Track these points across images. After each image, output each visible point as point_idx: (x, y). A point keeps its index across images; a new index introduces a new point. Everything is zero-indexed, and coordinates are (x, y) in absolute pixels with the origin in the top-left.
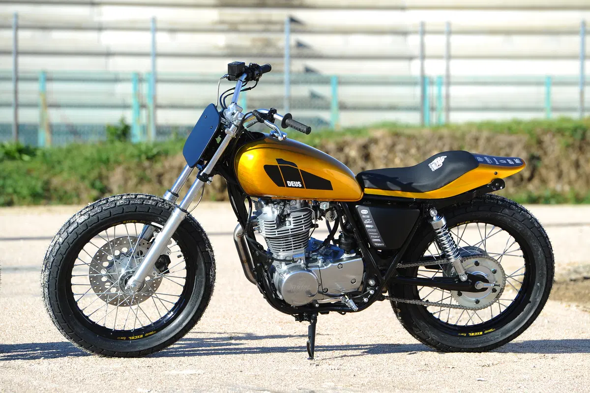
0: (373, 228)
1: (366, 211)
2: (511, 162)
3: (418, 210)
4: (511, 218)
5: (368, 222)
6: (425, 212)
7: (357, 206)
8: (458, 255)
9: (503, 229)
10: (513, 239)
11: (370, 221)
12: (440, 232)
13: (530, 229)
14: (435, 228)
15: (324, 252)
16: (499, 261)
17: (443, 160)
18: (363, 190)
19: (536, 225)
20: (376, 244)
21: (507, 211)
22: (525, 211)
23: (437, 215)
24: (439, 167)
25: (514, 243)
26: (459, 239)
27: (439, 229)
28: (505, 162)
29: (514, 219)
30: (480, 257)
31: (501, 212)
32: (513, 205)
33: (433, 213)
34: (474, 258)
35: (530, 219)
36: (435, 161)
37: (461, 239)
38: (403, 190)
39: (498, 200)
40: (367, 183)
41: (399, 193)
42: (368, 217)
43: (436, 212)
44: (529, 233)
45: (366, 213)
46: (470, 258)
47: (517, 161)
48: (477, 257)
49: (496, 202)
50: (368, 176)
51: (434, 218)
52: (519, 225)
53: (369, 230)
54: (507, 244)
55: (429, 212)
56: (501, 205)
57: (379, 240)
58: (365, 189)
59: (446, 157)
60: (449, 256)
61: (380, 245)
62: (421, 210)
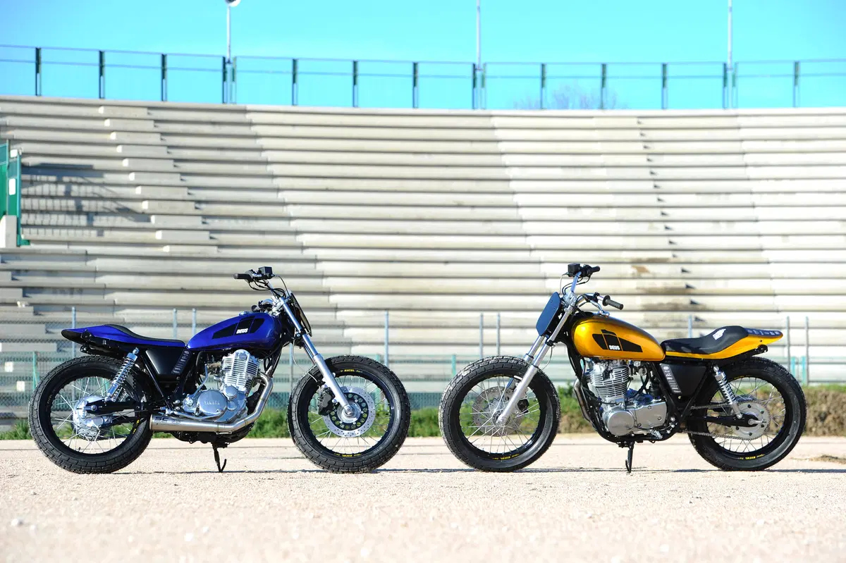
0: (672, 380)
1: (668, 367)
2: (772, 334)
3: (705, 367)
5: (669, 376)
6: (710, 369)
7: (660, 364)
12: (721, 383)
14: (718, 380)
15: (638, 398)
17: (722, 332)
18: (665, 353)
20: (675, 391)
23: (719, 371)
24: (719, 337)
25: (777, 392)
26: (736, 389)
27: (721, 381)
30: (752, 402)
33: (716, 369)
34: (747, 403)
36: (717, 333)
37: (738, 389)
38: (692, 353)
40: (668, 348)
41: (690, 355)
42: (669, 371)
43: (718, 369)
45: (667, 369)
46: (744, 403)
47: (777, 333)
48: (749, 402)
49: (762, 362)
51: (717, 373)
52: (779, 379)
53: (669, 381)
55: (713, 368)
57: (677, 388)
58: (667, 352)
59: (724, 331)
62: (707, 367)
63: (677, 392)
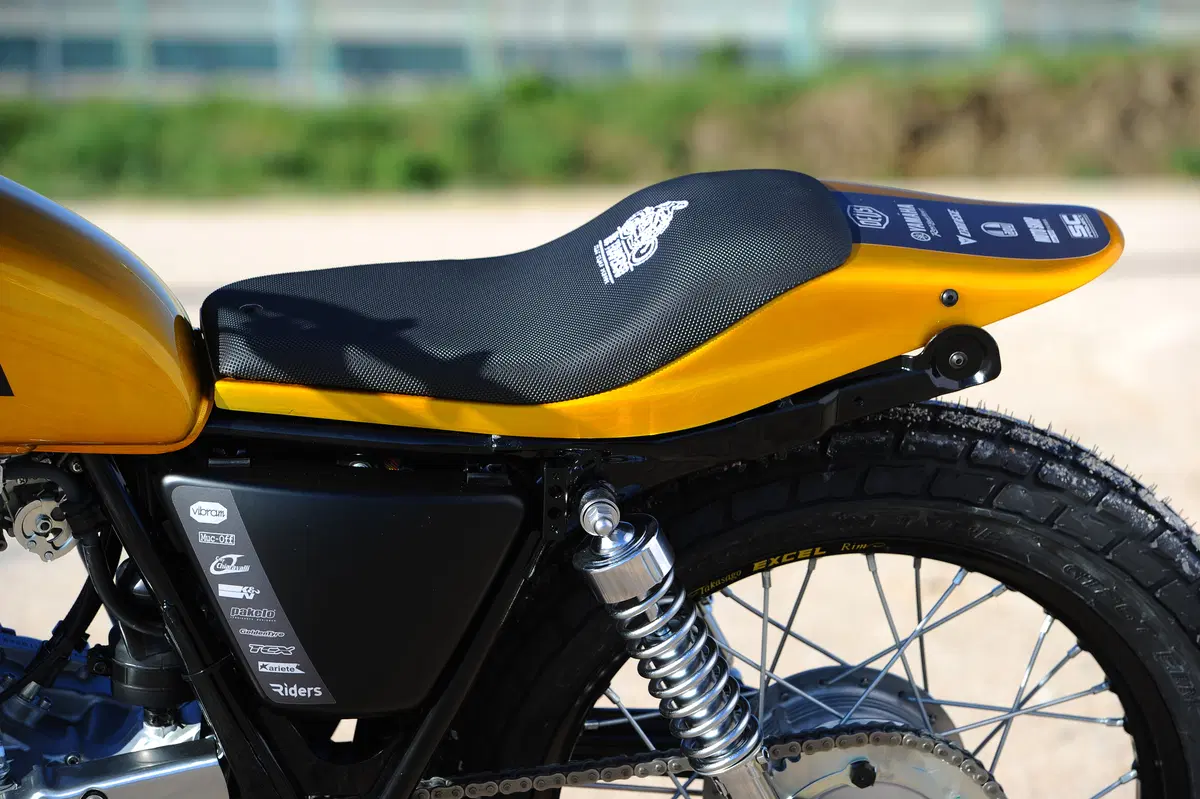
0: (256, 603)
1: (218, 507)
2: (1040, 232)
3: (515, 501)
4: (1043, 530)
5: (228, 570)
6: (555, 513)
7: (169, 480)
8: (746, 735)
9: (1012, 584)
10: (1063, 637)
11: (240, 563)
12: (642, 620)
13: (1150, 591)
14: (611, 598)
15: (35, 714)
16: (985, 757)
17: (666, 221)
18: (205, 389)
19: (1186, 568)
20: (279, 689)
21: (1020, 493)
22: (1123, 492)
23: (623, 527)
24: (639, 261)
25: (1070, 655)
26: (775, 635)
27: (635, 602)
28: (1010, 230)
29: (1059, 538)
30: (877, 741)
31: (988, 504)
32: (1059, 461)
33: (596, 517)
34: (843, 745)
35: (1154, 535)
36: (629, 226)
37: (787, 631)
38: (437, 392)
39: (973, 434)
40: (234, 355)
41: (416, 409)
42: (229, 539)
43: (615, 514)
44: (1149, 612)
45: (217, 520)
46: (826, 747)
47: (1079, 228)
48: (860, 742)
49: (960, 445)
50: (248, 311)
51: (607, 545)
52: (1090, 570)
53: (234, 614)
54: (1032, 664)
55: (575, 509)
56: (988, 466)
57: (292, 668)
58: (220, 386)
59: (683, 204)
60: (700, 742)
61: (302, 692)
62: (533, 498)
63: (297, 692)
